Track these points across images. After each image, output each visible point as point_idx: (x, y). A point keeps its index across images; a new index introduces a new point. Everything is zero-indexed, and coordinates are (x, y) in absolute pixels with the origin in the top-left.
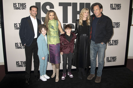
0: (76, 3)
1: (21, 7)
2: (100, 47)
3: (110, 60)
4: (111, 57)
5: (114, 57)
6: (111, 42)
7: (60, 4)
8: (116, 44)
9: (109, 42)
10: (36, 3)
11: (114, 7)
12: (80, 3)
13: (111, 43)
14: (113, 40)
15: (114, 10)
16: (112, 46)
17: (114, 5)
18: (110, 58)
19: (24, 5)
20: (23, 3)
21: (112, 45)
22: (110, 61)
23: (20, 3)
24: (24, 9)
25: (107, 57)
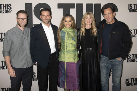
0: (82, 5)
1: (4, 10)
2: (116, 64)
3: (130, 82)
4: (132, 79)
6: (131, 56)
7: (60, 6)
9: (128, 57)
10: (26, 4)
12: (87, 4)
14: (133, 55)
15: (134, 13)
16: (132, 63)
18: (130, 81)
19: (8, 7)
20: (6, 4)
21: (133, 61)
22: (131, 85)
23: (3, 4)
24: (8, 12)
25: (126, 79)
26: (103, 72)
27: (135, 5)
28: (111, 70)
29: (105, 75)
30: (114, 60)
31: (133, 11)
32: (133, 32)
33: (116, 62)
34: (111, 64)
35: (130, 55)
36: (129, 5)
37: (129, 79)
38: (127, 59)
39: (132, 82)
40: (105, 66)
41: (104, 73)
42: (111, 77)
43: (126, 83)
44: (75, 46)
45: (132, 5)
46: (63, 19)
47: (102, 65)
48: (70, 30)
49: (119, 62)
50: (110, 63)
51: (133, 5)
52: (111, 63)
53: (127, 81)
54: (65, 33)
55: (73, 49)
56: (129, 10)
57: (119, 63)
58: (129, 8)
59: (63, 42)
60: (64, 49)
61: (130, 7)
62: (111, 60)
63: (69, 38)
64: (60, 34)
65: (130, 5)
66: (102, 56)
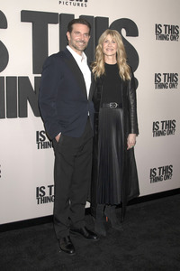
11: (163, 33)
15: (165, 41)
27: (166, 26)
31: (163, 37)
36: (156, 25)
45: (161, 26)
51: (163, 26)
56: (157, 35)
58: (156, 32)
61: (158, 29)
65: (158, 26)
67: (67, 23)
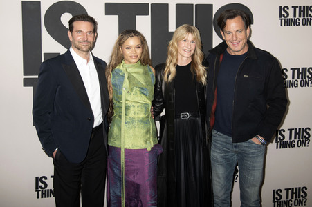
0: (165, 7)
2: (250, 153)
3: (284, 198)
4: (287, 190)
5: (299, 190)
6: (287, 134)
8: (303, 144)
9: (279, 136)
10: (24, 4)
11: (291, 16)
12: (177, 5)
13: (287, 139)
14: (291, 130)
15: (293, 27)
16: (288, 149)
17: (291, 11)
18: (284, 194)
21: (290, 145)
22: (287, 204)
25: (274, 191)
26: (219, 173)
27: (295, 7)
28: (237, 168)
29: (222, 181)
30: (244, 144)
31: (290, 22)
32: (289, 74)
33: (249, 147)
34: (237, 153)
35: (284, 131)
36: (281, 7)
37: (281, 191)
38: (277, 140)
39: (287, 198)
40: (222, 157)
41: (221, 175)
42: (237, 185)
43: (274, 199)
44: (147, 109)
45: (288, 8)
46: (120, 43)
47: (216, 154)
48: (137, 70)
49: (257, 147)
50: (235, 149)
51: (290, 7)
52: (238, 150)
53: (276, 196)
54: (123, 76)
55: (142, 115)
56: (281, 20)
57: (256, 151)
58: (280, 16)
59: (119, 98)
60: (120, 116)
61: (283, 13)
62: (238, 144)
63: (132, 89)
64: (110, 80)
65: (283, 9)
66: (214, 132)
67: (159, 13)
